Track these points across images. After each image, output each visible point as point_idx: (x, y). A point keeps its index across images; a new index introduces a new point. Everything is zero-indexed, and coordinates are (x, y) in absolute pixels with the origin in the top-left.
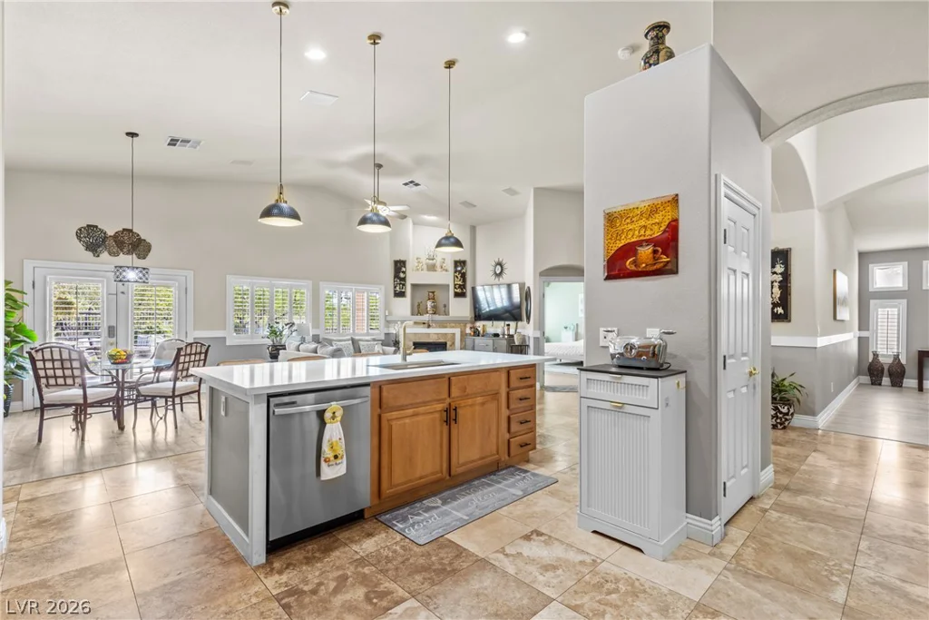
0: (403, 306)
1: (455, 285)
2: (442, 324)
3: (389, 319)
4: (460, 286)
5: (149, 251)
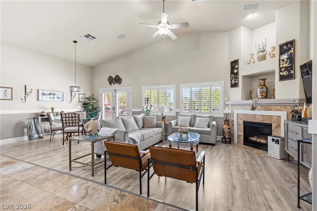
0: (237, 94)
1: (280, 68)
2: (267, 107)
3: (227, 103)
4: (286, 69)
5: (121, 81)
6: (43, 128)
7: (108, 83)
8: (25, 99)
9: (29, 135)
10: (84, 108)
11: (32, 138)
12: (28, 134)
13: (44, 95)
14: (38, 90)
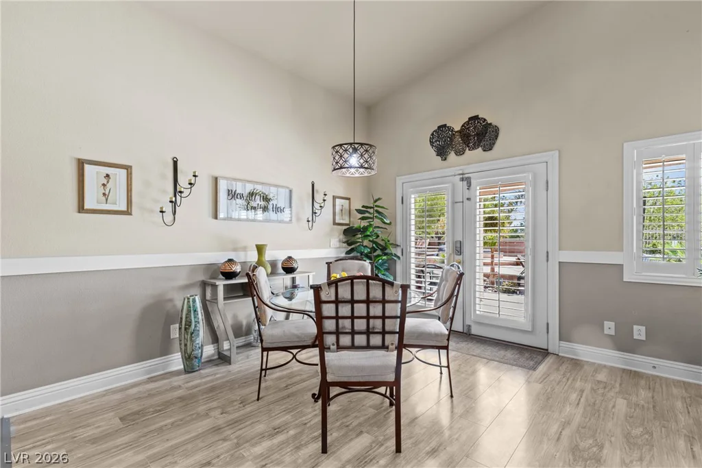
5: (496, 137)
6: (230, 321)
7: (432, 152)
8: (174, 213)
9: (186, 350)
10: (349, 244)
11: (196, 362)
12: (181, 349)
13: (233, 196)
14: (216, 179)
